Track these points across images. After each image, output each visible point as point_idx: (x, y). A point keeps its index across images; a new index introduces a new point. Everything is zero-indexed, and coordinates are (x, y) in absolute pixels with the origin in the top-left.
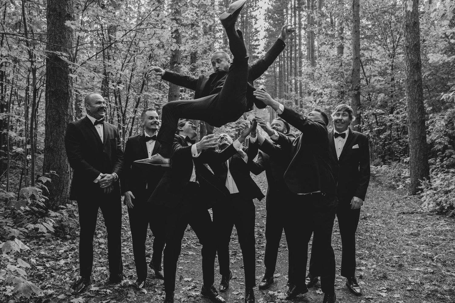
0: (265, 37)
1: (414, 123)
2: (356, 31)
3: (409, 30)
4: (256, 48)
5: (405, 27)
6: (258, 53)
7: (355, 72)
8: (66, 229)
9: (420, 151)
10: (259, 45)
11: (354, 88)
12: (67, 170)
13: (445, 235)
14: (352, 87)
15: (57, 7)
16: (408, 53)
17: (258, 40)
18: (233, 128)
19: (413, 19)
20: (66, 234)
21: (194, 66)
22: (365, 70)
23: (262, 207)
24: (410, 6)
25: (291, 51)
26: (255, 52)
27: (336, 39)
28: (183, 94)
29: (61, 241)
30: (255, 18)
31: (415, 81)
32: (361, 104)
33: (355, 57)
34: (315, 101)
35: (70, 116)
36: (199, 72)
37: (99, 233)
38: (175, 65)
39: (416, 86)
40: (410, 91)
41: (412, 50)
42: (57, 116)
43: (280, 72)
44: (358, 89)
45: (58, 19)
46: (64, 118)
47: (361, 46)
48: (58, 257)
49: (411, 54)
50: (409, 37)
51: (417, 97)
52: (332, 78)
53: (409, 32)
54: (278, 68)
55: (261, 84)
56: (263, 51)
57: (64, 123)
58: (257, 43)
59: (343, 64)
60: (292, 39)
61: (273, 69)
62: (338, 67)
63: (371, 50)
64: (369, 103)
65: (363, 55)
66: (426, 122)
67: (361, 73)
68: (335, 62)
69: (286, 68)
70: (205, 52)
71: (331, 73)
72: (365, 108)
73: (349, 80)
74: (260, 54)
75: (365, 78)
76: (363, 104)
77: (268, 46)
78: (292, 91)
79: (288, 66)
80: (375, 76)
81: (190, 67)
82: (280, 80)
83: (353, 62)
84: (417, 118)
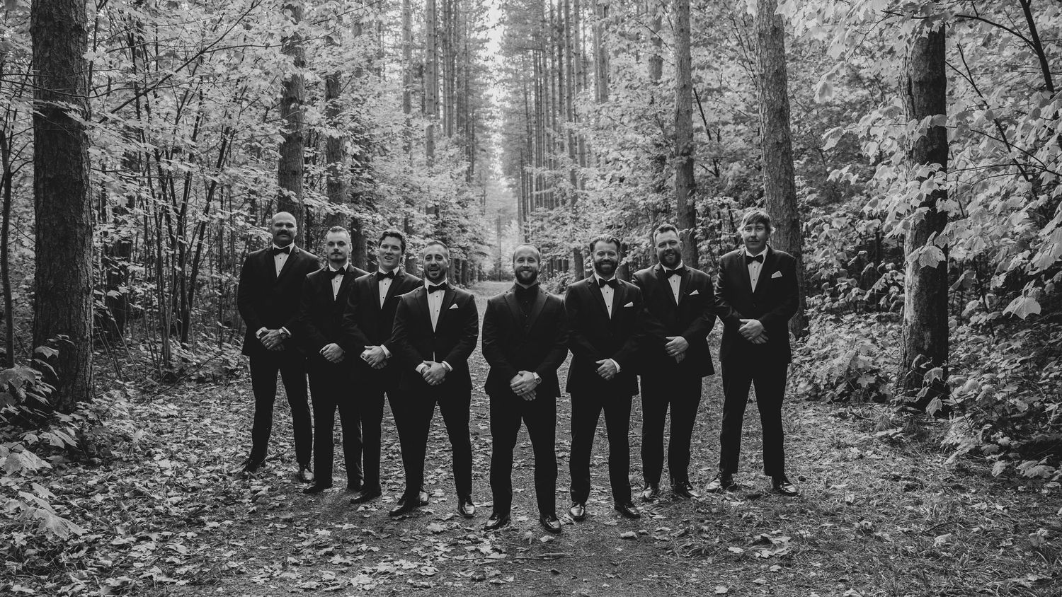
0: (501, 22)
2: (682, 30)
3: (764, 44)
4: (483, 48)
5: (757, 36)
6: (487, 60)
7: (683, 116)
8: (90, 446)
10: (487, 41)
11: (680, 151)
12: (85, 334)
13: (803, 433)
14: (677, 149)
15: (54, 11)
16: (763, 89)
17: (484, 28)
18: (428, 236)
19: (771, 22)
20: (92, 455)
21: (335, 106)
22: (705, 110)
23: (480, 401)
24: (752, 5)
25: (560, 56)
26: (479, 57)
27: (643, 45)
28: (310, 166)
29: (84, 468)
31: (778, 143)
32: (696, 185)
33: (681, 84)
34: (603, 177)
35: (88, 228)
36: (348, 119)
37: (156, 453)
38: (293, 106)
39: (780, 154)
40: (769, 163)
41: (771, 83)
42: (61, 229)
43: (538, 103)
44: (689, 152)
45: (57, 36)
46: (76, 233)
47: (695, 62)
48: (88, 492)
49: (769, 90)
50: (765, 56)
51: (782, 176)
52: (636, 128)
53: (766, 47)
54: (533, 93)
55: (495, 131)
56: (499, 53)
57: (76, 241)
58: (482, 35)
59: (658, 100)
60: (560, 31)
61: (522, 96)
62: (646, 106)
63: (716, 69)
64: (712, 182)
65: (700, 80)
66: (805, 224)
67: (696, 117)
68: (638, 96)
69: (551, 95)
70: (358, 72)
71: (633, 118)
72: (704, 193)
73: (669, 133)
74: (490, 62)
75: (704, 128)
76: (700, 184)
77: (508, 42)
78: (562, 149)
79: (553, 91)
80: (725, 124)
81: (327, 107)
82: (538, 123)
83: (676, 95)
84: (782, 217)
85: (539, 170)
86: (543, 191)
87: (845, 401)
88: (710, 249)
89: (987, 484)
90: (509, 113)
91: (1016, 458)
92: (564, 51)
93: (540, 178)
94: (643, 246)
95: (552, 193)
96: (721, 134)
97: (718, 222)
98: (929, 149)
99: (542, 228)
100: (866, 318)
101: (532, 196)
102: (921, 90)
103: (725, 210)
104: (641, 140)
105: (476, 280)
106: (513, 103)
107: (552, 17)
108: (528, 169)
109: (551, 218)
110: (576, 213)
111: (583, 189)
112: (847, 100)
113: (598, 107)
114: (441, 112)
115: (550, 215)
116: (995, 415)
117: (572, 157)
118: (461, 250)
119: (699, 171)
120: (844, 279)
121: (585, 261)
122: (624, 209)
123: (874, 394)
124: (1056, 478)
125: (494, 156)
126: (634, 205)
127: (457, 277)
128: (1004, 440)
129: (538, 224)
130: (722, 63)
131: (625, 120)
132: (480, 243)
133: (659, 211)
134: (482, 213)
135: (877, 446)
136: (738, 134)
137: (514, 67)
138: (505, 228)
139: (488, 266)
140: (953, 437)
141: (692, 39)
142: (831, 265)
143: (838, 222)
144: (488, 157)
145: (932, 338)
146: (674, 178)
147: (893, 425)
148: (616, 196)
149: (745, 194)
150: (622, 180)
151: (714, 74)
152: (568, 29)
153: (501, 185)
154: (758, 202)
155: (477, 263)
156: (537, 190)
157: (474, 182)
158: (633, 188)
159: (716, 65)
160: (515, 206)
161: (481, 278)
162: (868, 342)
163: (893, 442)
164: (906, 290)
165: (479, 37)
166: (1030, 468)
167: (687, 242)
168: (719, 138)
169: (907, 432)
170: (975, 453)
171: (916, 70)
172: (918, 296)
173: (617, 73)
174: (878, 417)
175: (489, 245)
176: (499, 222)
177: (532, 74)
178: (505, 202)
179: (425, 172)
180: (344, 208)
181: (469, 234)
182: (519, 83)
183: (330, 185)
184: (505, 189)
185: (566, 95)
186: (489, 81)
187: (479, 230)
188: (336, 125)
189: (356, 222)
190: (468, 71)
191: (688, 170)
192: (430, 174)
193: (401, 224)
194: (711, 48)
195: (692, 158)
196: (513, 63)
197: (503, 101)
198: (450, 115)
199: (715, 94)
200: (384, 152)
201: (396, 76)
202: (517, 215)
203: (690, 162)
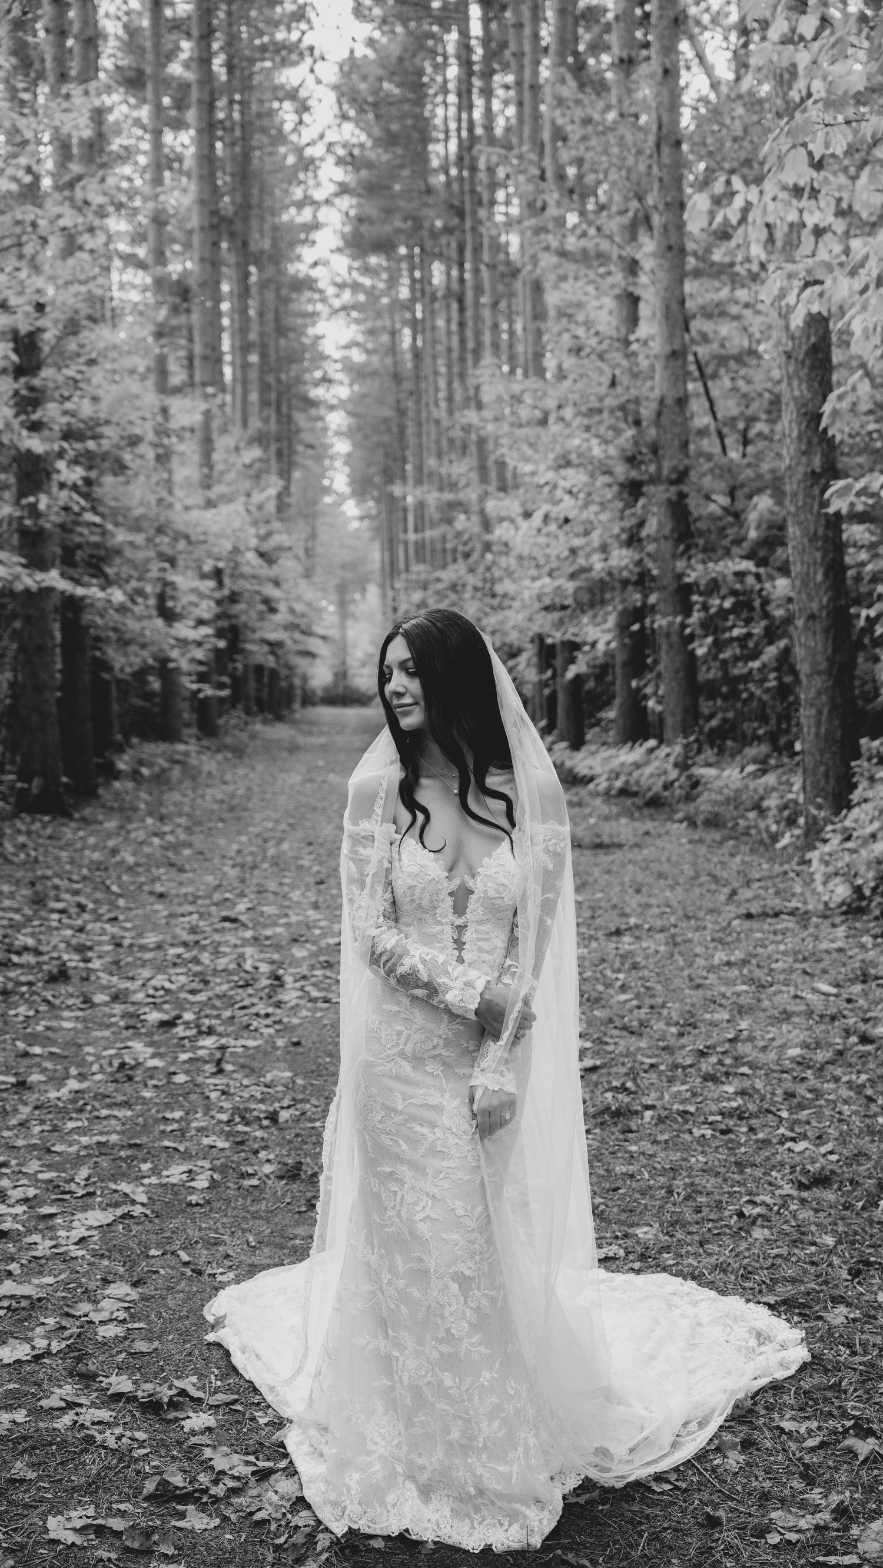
0: (344, 189)
1: (812, 617)
2: (670, 248)
4: (306, 241)
6: (315, 264)
7: (671, 408)
9: (830, 712)
10: (316, 227)
11: (668, 473)
14: (661, 470)
17: (308, 201)
18: (201, 622)
26: (299, 258)
30: (294, 97)
31: (813, 473)
32: (692, 535)
33: (668, 349)
39: (816, 491)
44: (681, 476)
47: (693, 305)
49: (799, 379)
51: (821, 531)
52: (587, 429)
54: (408, 332)
55: (332, 408)
56: (338, 251)
58: (306, 215)
59: (623, 378)
61: (385, 338)
62: (603, 390)
63: (735, 317)
64: (724, 528)
65: (705, 338)
67: (697, 406)
68: (589, 371)
70: (72, 327)
71: (581, 410)
72: (707, 550)
73: (648, 437)
74: (319, 268)
75: (713, 427)
76: (701, 533)
77: (358, 231)
79: (448, 333)
81: (16, 393)
82: (416, 394)
83: (658, 367)
84: (818, 603)
85: (419, 492)
86: (428, 534)
88: (712, 654)
90: (357, 373)
92: (468, 255)
93: (421, 507)
94: (601, 647)
95: (443, 538)
97: (727, 605)
101: (406, 541)
104: (597, 450)
105: (297, 706)
106: (368, 352)
108: (397, 490)
114: (228, 371)
115: (438, 580)
117: (481, 468)
118: (266, 648)
119: (699, 508)
122: (565, 576)
125: (332, 458)
126: (585, 570)
127: (259, 701)
129: (419, 595)
131: (567, 413)
132: (304, 633)
133: (631, 581)
134: (308, 575)
137: (367, 282)
138: (354, 601)
139: (321, 677)
141: (691, 262)
144: (319, 459)
146: (656, 520)
148: (557, 551)
151: (732, 326)
152: (475, 211)
153: (348, 514)
155: (299, 671)
156: (416, 530)
157: (292, 511)
159: (734, 310)
160: (375, 556)
161: (308, 701)
165: (299, 220)
167: (675, 639)
175: (324, 638)
176: (342, 589)
177: (406, 295)
178: (353, 548)
179: (196, 498)
180: (54, 579)
181: (281, 617)
182: (379, 315)
183: (24, 533)
184: (355, 524)
185: (470, 345)
186: (319, 307)
187: (299, 607)
188: (35, 427)
189: (72, 605)
190: (278, 290)
191: (679, 510)
192: (210, 504)
193: (152, 601)
194: (724, 278)
195: (685, 489)
196: (367, 270)
197: (348, 347)
198: (245, 383)
199: (732, 364)
200: (120, 468)
201: (134, 296)
202: (377, 576)
203: (682, 496)
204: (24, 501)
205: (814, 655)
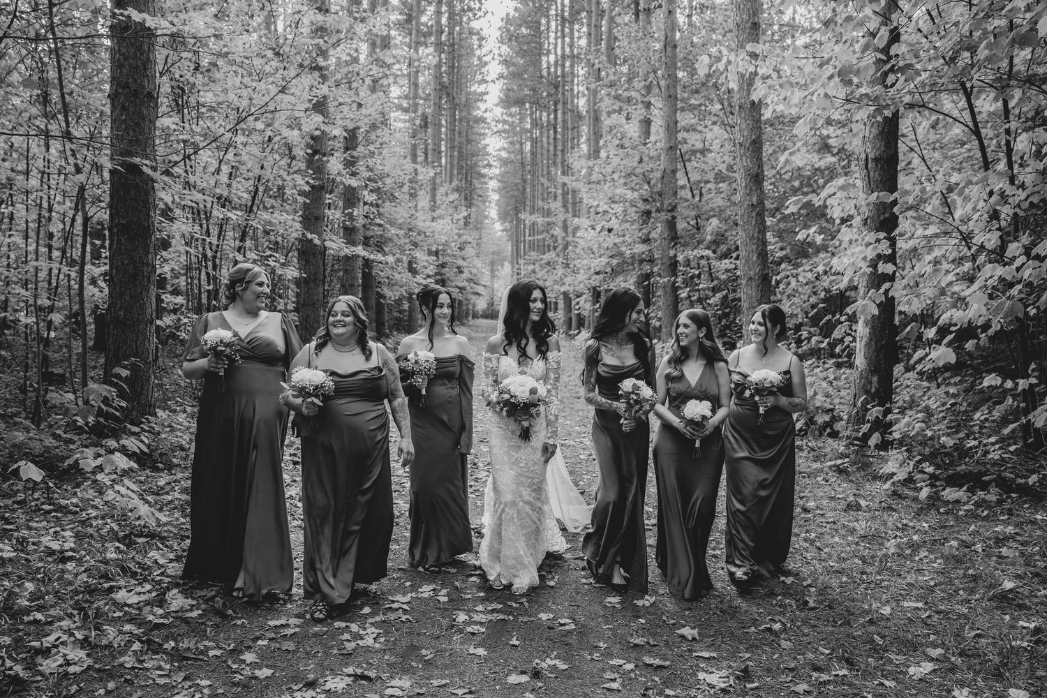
0: (501, 76)
1: (751, 279)
2: (670, 96)
3: (743, 113)
4: (482, 100)
5: (738, 106)
6: (486, 111)
7: (668, 175)
8: (153, 454)
10: (487, 94)
11: (665, 207)
12: (149, 358)
14: (662, 205)
15: (130, 80)
16: (741, 154)
17: (484, 81)
19: (750, 98)
20: (156, 462)
21: (352, 157)
22: (689, 169)
24: (734, 81)
25: (556, 111)
26: (478, 108)
27: (634, 107)
28: (330, 212)
29: (151, 472)
30: (478, 33)
31: (753, 204)
32: (678, 238)
33: (668, 145)
34: (593, 228)
35: (153, 267)
36: (363, 169)
38: (317, 157)
39: (754, 214)
40: (744, 221)
41: (748, 151)
42: (131, 267)
43: (533, 154)
44: (673, 209)
45: (132, 102)
46: (143, 270)
47: (681, 125)
49: (747, 157)
50: (744, 127)
51: (756, 235)
52: (625, 184)
53: (745, 118)
54: (529, 144)
55: (491, 178)
56: (497, 105)
57: (143, 278)
58: (482, 88)
59: (646, 159)
60: (556, 87)
61: (518, 146)
62: (635, 164)
63: (700, 132)
64: (693, 235)
65: (685, 141)
66: (774, 278)
67: (680, 174)
68: (628, 155)
69: (546, 146)
70: (374, 127)
71: (623, 174)
72: (685, 245)
73: (656, 190)
74: (488, 113)
75: (688, 185)
76: (682, 237)
77: (507, 96)
78: (555, 197)
79: (548, 143)
80: (707, 182)
81: (345, 158)
82: (533, 173)
83: (663, 155)
84: (755, 271)
85: (533, 218)
86: (536, 237)
87: (803, 436)
88: (689, 297)
89: (916, 506)
90: (505, 162)
91: (942, 486)
92: (560, 107)
93: (534, 224)
95: (544, 239)
96: (703, 191)
97: (697, 272)
98: (882, 218)
99: (534, 272)
100: (824, 363)
101: (525, 241)
102: (877, 165)
103: (703, 262)
104: (630, 195)
105: (470, 318)
106: (509, 153)
107: (549, 74)
108: (522, 216)
109: (542, 262)
110: (567, 259)
111: (574, 237)
112: (816, 166)
113: (591, 164)
114: (443, 160)
115: (541, 259)
116: (927, 449)
117: (565, 206)
118: (458, 290)
119: (681, 225)
120: (807, 328)
121: (573, 303)
122: (611, 257)
123: (828, 430)
124: (972, 502)
125: (490, 202)
126: (621, 254)
128: (930, 469)
129: (531, 267)
130: (706, 127)
131: (616, 176)
132: (475, 283)
133: (645, 260)
134: (478, 255)
135: (827, 474)
136: (719, 192)
137: (510, 120)
138: (498, 270)
139: (481, 305)
140: (890, 467)
141: (680, 105)
142: (796, 315)
143: (804, 277)
144: (484, 202)
145: (879, 382)
146: (659, 230)
147: (842, 456)
148: (605, 245)
149: (723, 248)
150: (610, 230)
151: (698, 136)
152: (564, 86)
153: (497, 228)
154: (734, 255)
155: (472, 302)
156: (530, 236)
157: (471, 226)
158: (621, 239)
159: (700, 128)
160: (509, 248)
161: (475, 316)
162: (825, 384)
163: (841, 471)
164: (858, 339)
165: (479, 91)
166: (950, 494)
167: (668, 289)
168: (701, 195)
169: (853, 463)
170: (909, 481)
171: (873, 148)
172: (868, 345)
173: (610, 132)
174: (829, 449)
175: (483, 286)
176: (492, 263)
177: (528, 126)
178: (498, 245)
179: (428, 216)
180: (360, 250)
181: (465, 275)
182: (515, 134)
183: (346, 229)
184: (500, 233)
185: (560, 148)
186: (487, 131)
187: (474, 271)
188: (354, 174)
189: (367, 263)
190: (468, 122)
191: (671, 224)
192: (433, 219)
193: (406, 265)
194: (696, 112)
195: (676, 214)
196: (510, 115)
197: (500, 150)
198: (451, 163)
199: (698, 155)
200: (393, 198)
201: (400, 125)
202: (509, 258)
203: (674, 218)
204: (346, 212)
205: (751, 298)
